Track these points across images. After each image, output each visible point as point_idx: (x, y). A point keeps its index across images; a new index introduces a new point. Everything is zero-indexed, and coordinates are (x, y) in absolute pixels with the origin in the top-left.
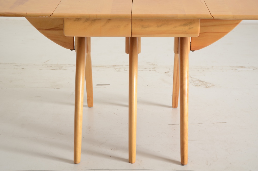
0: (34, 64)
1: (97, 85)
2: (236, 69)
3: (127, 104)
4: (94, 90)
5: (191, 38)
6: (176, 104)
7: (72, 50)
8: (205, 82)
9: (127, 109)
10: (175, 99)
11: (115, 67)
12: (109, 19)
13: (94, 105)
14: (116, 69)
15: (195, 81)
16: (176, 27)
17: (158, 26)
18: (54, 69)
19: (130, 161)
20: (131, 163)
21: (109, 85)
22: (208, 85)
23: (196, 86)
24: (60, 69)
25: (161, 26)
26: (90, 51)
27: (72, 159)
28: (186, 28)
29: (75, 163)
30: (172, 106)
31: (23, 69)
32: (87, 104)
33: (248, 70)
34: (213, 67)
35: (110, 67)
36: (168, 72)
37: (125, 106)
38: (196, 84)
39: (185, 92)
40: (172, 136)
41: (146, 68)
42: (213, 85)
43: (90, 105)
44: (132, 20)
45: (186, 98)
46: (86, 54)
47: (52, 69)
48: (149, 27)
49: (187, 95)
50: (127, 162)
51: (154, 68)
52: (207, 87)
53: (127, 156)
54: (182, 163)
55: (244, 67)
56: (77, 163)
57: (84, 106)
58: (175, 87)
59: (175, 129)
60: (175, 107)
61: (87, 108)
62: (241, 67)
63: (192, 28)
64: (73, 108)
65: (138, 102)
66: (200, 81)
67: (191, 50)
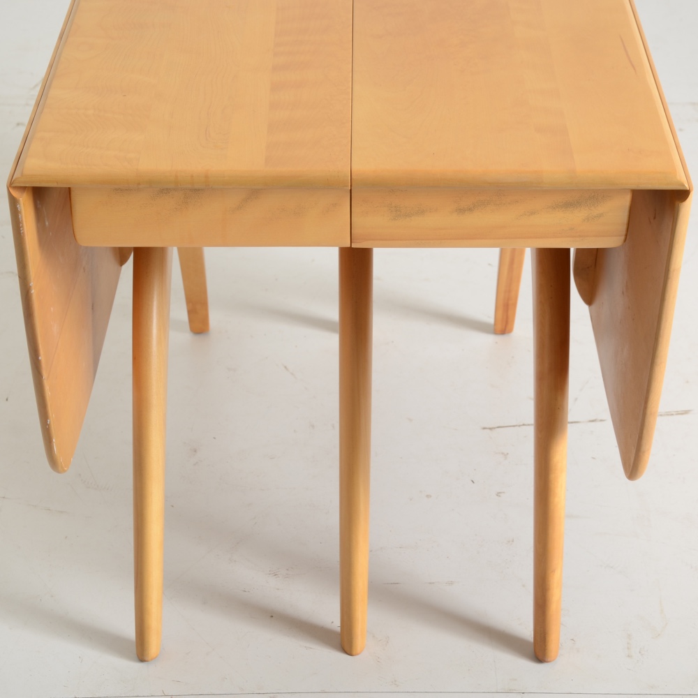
16: (532, 213)
20: (350, 654)
25: (470, 210)
28: (575, 216)
30: (492, 321)
40: (498, 494)
43: (197, 326)
48: (421, 212)
54: (540, 656)
56: (148, 655)
59: (505, 455)
60: (502, 331)
61: (189, 337)
63: (600, 215)
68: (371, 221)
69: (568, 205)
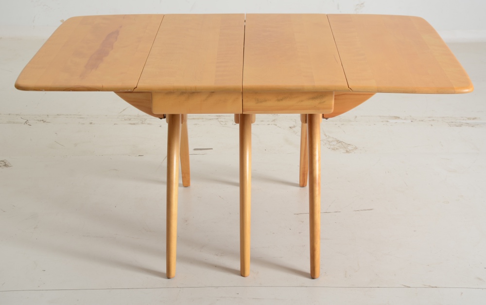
0: (106, 116)
1: (195, 149)
2: (388, 122)
3: (238, 181)
4: (191, 158)
5: (323, 115)
6: (304, 182)
7: (161, 119)
8: (345, 143)
9: (238, 189)
10: (303, 175)
11: (220, 120)
12: (212, 92)
13: (192, 183)
14: (221, 123)
15: (332, 142)
16: (302, 101)
17: (278, 100)
18: (134, 124)
19: (242, 273)
20: (244, 276)
21: (212, 149)
22: (350, 148)
23: (332, 149)
24: (142, 123)
25: (282, 100)
26: (186, 121)
27: (165, 270)
28: (316, 102)
29: (168, 277)
30: (299, 183)
31: (91, 123)
32: (181, 182)
33: (403, 123)
34: (356, 117)
35: (212, 119)
36: (294, 127)
37: (234, 184)
38: (332, 147)
39: (316, 179)
40: (300, 233)
41: (262, 121)
42: (356, 148)
43: (186, 183)
44: (244, 92)
45: (317, 189)
46: (181, 125)
47: (132, 124)
48: (265, 101)
49: (319, 184)
50: (238, 275)
51: (274, 120)
52: (347, 152)
53: (237, 266)
54: (313, 275)
55: (399, 118)
56: (171, 277)
57: (180, 185)
58: (303, 159)
59: (303, 222)
60: (303, 185)
61: (183, 188)
62: (395, 117)
63: (324, 102)
64: (165, 187)
65: (253, 177)
66: (339, 142)
67: (323, 117)
68: (250, 104)
69: (313, 98)
